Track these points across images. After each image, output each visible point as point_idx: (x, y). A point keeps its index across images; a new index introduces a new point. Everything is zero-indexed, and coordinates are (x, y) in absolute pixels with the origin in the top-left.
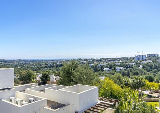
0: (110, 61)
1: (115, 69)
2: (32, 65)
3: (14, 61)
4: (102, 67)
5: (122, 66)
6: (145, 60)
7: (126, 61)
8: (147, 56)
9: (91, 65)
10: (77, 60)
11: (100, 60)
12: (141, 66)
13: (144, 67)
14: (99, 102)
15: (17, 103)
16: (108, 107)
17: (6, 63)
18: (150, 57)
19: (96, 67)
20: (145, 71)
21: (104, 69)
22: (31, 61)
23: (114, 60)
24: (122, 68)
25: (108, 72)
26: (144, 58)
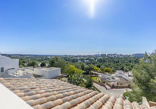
0: (82, 57)
1: (84, 61)
2: (38, 58)
3: (27, 55)
4: (77, 60)
5: (87, 60)
6: (100, 57)
7: (90, 57)
8: (100, 55)
9: (72, 59)
10: (65, 56)
11: (77, 56)
12: (97, 60)
13: (98, 60)
14: (61, 75)
15: (17, 75)
16: (63, 77)
17: (22, 56)
18: (102, 55)
19: (74, 60)
20: (98, 62)
21: (78, 61)
22: (38, 55)
23: (84, 56)
24: (87, 61)
25: (79, 63)
26: (99, 56)
